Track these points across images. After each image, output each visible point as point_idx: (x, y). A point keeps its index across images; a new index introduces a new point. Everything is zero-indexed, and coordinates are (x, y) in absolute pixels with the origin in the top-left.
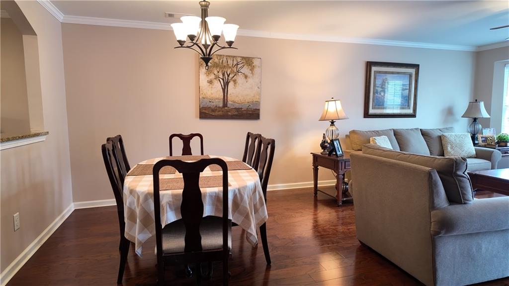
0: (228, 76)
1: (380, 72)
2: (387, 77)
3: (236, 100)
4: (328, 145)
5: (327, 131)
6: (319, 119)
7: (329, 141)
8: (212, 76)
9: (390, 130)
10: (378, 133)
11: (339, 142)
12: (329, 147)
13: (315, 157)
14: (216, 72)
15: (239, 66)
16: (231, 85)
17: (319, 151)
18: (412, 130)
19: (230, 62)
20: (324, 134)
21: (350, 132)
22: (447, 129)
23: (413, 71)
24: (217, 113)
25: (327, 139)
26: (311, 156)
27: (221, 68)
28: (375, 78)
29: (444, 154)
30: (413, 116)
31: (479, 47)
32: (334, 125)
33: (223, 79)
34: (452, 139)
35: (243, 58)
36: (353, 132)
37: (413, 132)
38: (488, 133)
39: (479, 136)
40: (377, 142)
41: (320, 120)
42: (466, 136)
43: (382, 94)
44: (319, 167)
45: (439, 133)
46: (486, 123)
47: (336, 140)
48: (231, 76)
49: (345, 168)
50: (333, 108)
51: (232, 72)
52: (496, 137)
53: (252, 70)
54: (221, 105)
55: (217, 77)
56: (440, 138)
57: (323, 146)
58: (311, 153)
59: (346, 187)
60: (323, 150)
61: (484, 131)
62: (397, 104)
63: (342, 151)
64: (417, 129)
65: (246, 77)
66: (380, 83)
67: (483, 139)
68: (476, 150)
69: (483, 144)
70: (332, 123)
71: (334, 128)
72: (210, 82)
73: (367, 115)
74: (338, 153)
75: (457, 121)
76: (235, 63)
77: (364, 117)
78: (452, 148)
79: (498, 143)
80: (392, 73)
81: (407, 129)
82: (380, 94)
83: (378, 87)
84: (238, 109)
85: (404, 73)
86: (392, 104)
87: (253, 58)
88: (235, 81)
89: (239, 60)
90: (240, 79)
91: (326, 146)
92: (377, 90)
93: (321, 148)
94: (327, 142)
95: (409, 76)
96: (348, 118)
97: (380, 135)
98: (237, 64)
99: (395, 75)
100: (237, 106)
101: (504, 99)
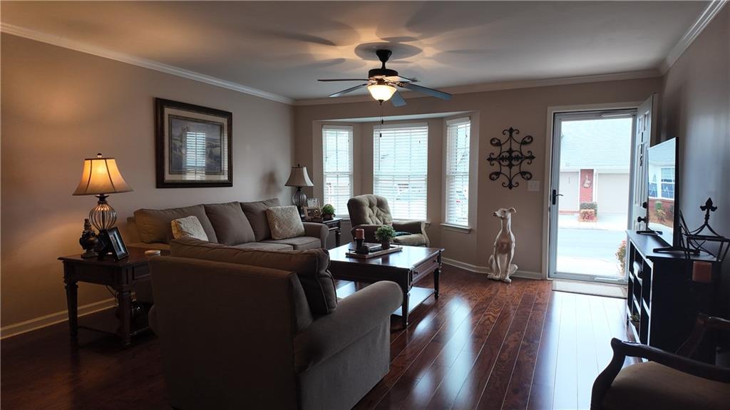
1: (177, 117)
4: (97, 241)
5: (91, 214)
6: (73, 192)
7: (97, 232)
9: (200, 206)
10: (184, 212)
11: (118, 234)
12: (96, 242)
13: (69, 264)
17: (78, 251)
18: (229, 204)
20: (86, 221)
21: (134, 213)
22: (271, 201)
23: (224, 121)
25: (93, 227)
26: (61, 264)
28: (170, 126)
29: (270, 234)
30: (229, 184)
31: (296, 100)
32: (106, 203)
34: (279, 214)
36: (141, 213)
37: (231, 207)
38: (312, 204)
39: (305, 208)
40: (182, 226)
41: (74, 195)
42: (293, 210)
43: (183, 151)
44: (78, 283)
45: (263, 208)
46: (310, 192)
47: (111, 230)
49: (133, 279)
50: (101, 171)
52: (321, 209)
56: (266, 214)
57: (85, 241)
58: (59, 259)
59: (135, 311)
60: (85, 251)
61: (309, 202)
62: (201, 165)
63: (125, 250)
64: (236, 203)
66: (178, 134)
67: (309, 212)
68: (304, 225)
69: (310, 218)
70: (102, 200)
71: (106, 208)
73: (161, 183)
74: (118, 254)
75: (280, 190)
77: (157, 187)
78: (279, 226)
79: (323, 215)
80: (196, 120)
81: (222, 204)
82: (180, 151)
83: (175, 139)
85: (213, 123)
86: (194, 165)
91: (92, 241)
92: (174, 145)
93: (81, 247)
94: (94, 235)
95: (219, 127)
96: (131, 190)
97: (185, 216)
99: (200, 124)
101: (324, 165)
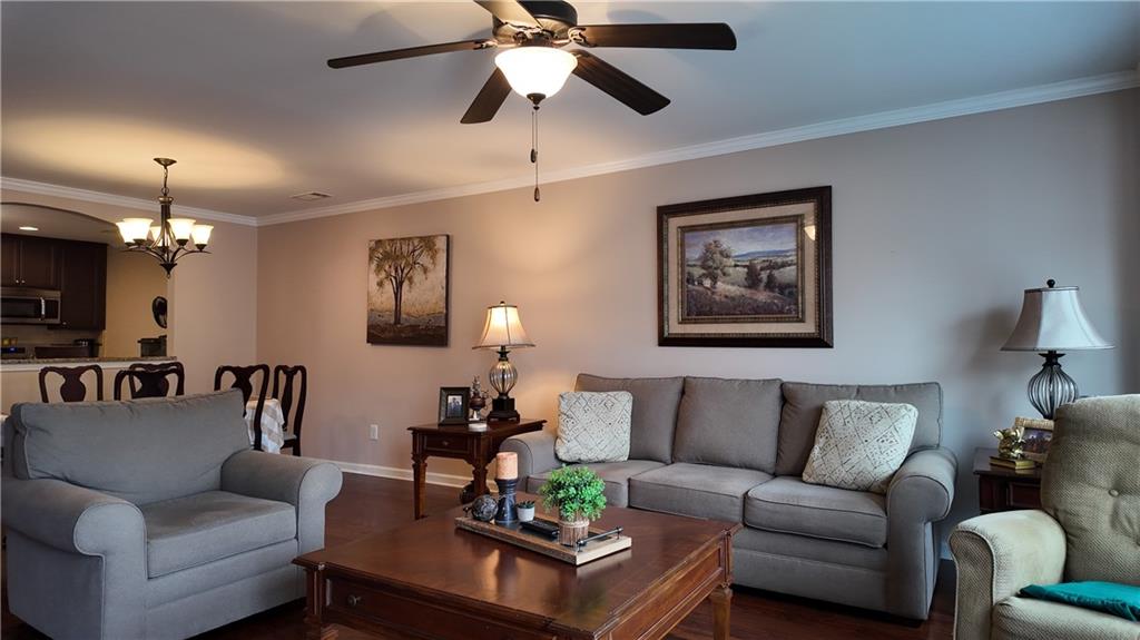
0: (402, 271)
1: (696, 228)
2: (717, 238)
3: (412, 311)
8: (383, 275)
14: (387, 267)
15: (416, 253)
16: (406, 285)
19: (405, 248)
23: (805, 209)
24: (387, 335)
27: (393, 260)
28: (682, 245)
33: (395, 278)
35: (422, 239)
43: (707, 283)
48: (406, 271)
51: (407, 264)
53: (433, 257)
54: (392, 321)
55: (388, 276)
64: (769, 382)
65: (425, 270)
66: (697, 256)
70: (503, 355)
71: (507, 366)
72: (380, 284)
73: (663, 339)
76: (411, 248)
77: (660, 345)
82: (701, 284)
83: (690, 265)
84: (414, 328)
85: (778, 219)
87: (435, 237)
88: (410, 280)
89: (416, 243)
90: (418, 275)
92: (689, 273)
98: (414, 251)
100: (413, 321)
